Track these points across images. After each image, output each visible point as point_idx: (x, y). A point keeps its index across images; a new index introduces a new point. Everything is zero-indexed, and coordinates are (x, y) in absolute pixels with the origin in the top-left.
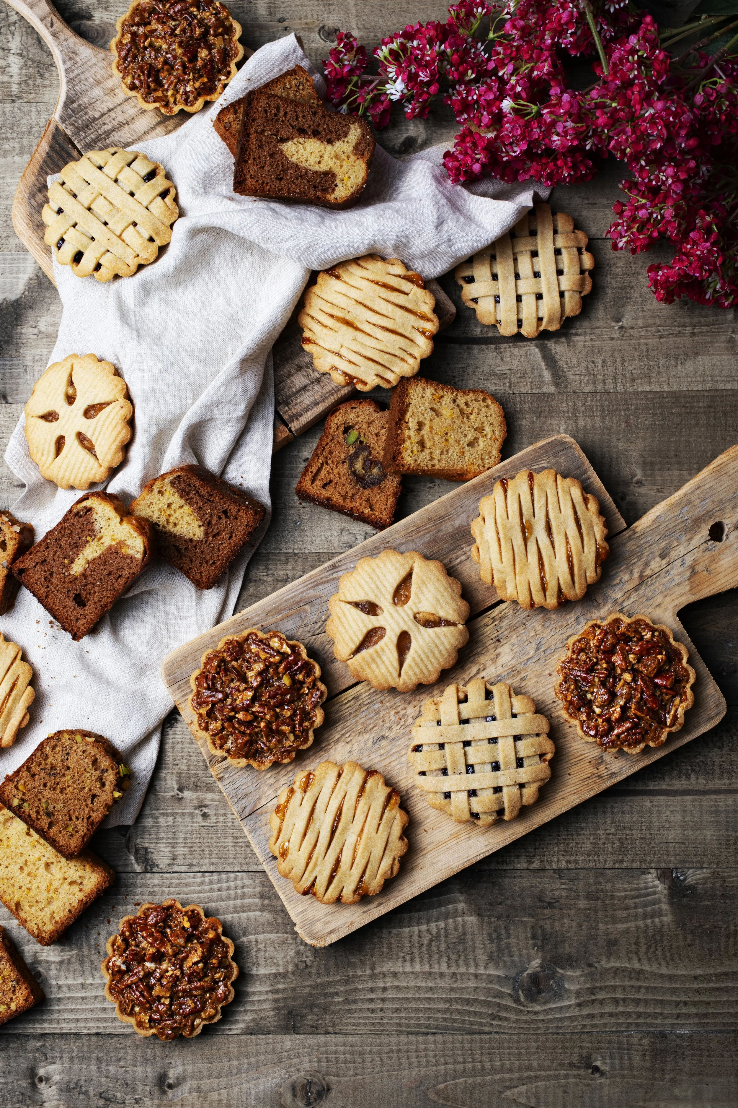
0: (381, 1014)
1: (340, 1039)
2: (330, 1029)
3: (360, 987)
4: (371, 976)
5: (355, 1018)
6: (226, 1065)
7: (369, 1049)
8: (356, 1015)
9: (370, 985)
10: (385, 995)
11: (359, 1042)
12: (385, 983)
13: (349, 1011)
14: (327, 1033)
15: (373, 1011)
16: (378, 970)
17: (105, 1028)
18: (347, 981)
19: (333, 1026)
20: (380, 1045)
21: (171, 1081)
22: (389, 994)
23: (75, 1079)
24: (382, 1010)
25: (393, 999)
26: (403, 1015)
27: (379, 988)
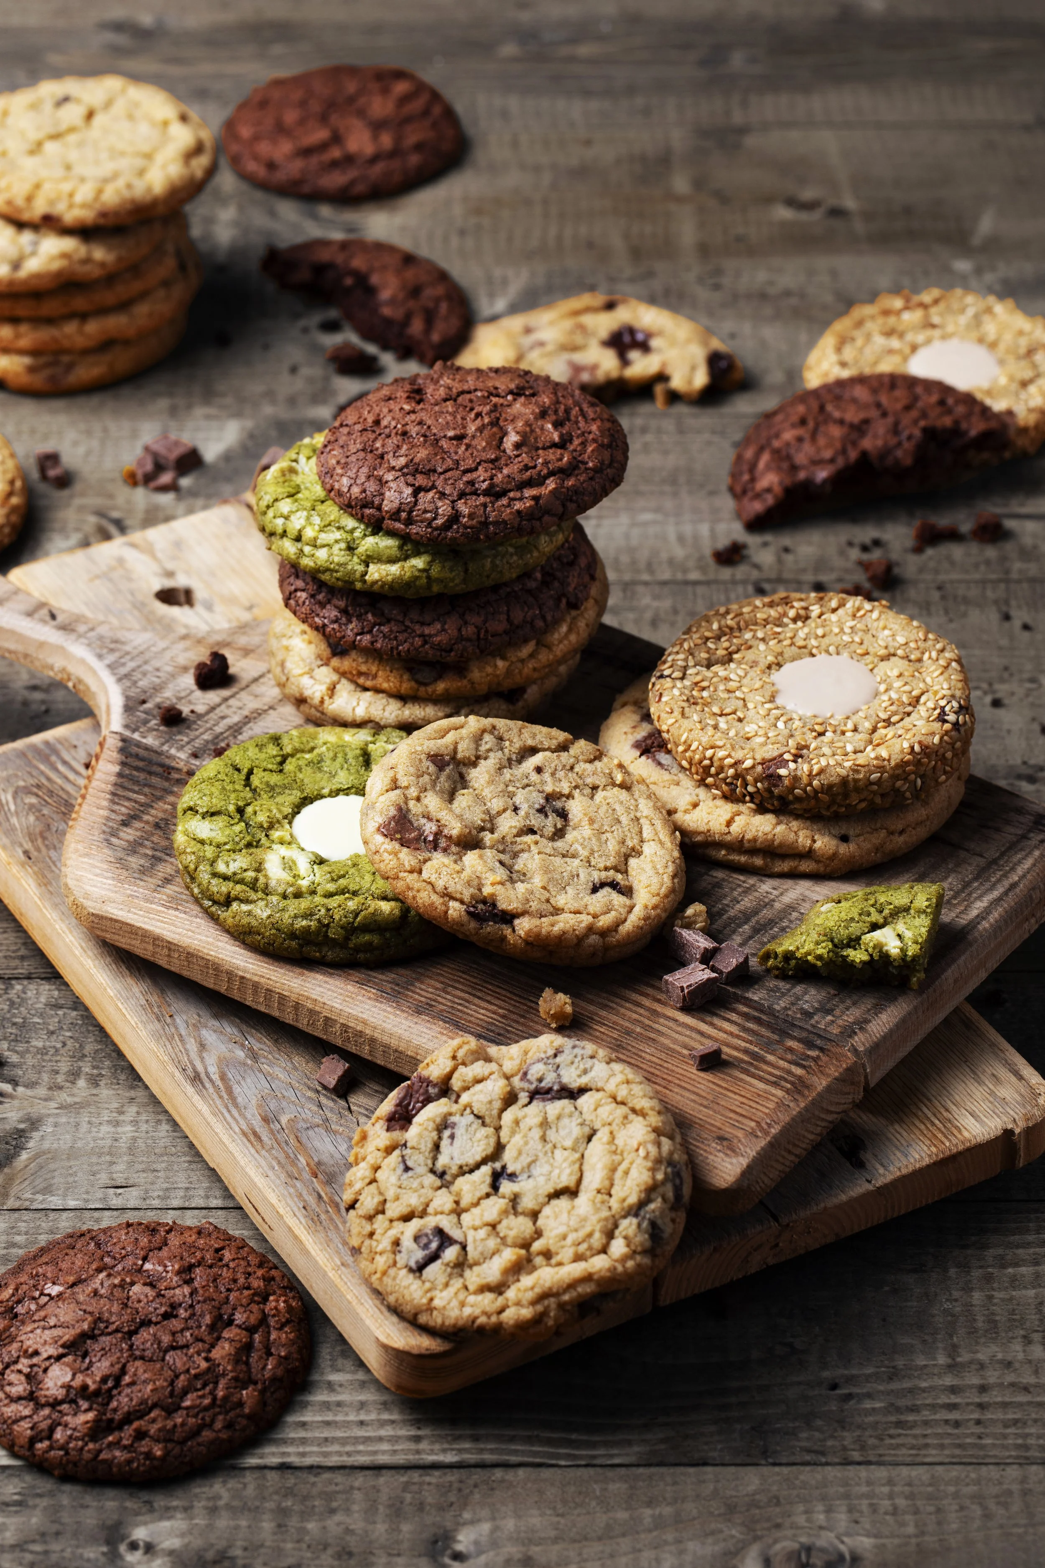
0: (978, 1430)
1: (881, 1473)
2: (856, 1456)
3: (924, 1385)
4: (949, 1366)
5: (915, 1436)
6: (601, 1519)
7: (951, 1489)
8: (917, 1431)
9: (948, 1380)
10: (985, 1398)
11: (926, 1477)
12: (983, 1377)
13: (899, 1424)
14: (847, 1462)
15: (957, 1424)
16: (964, 1357)
17: (303, 1455)
18: (894, 1375)
19: (863, 1448)
20: (977, 1482)
21: (459, 1547)
22: (996, 1397)
23: (221, 1545)
24: (978, 1422)
25: (1005, 1405)
26: (1033, 1430)
27: (971, 1387)
